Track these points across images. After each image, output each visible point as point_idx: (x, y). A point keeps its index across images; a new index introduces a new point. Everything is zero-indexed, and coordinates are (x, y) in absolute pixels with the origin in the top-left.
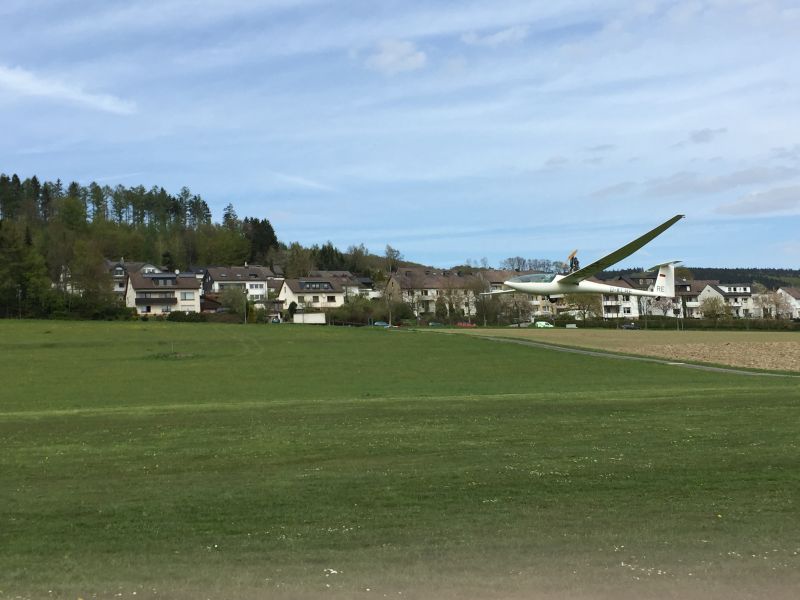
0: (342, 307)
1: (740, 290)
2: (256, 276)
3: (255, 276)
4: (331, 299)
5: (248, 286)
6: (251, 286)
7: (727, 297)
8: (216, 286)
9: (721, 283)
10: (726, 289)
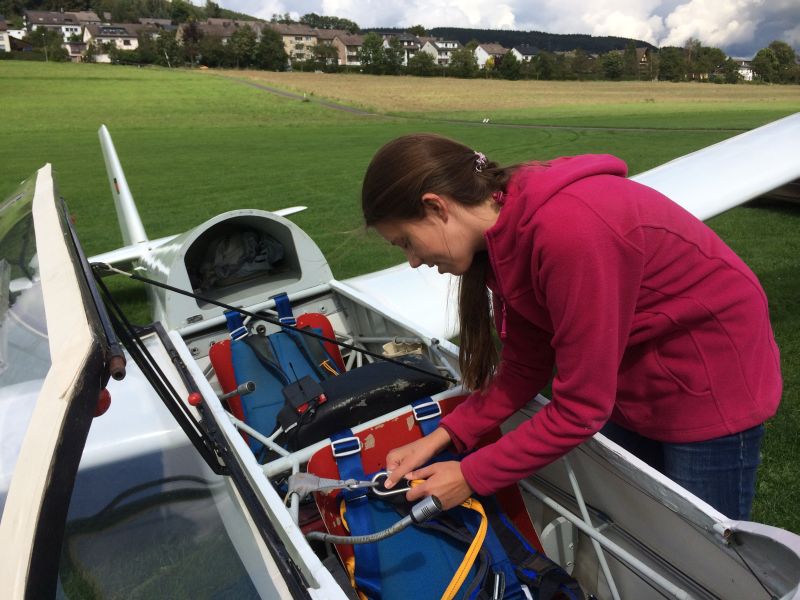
0: (136, 50)
1: (450, 46)
2: (71, 20)
3: (69, 21)
4: (127, 43)
5: (64, 28)
6: (67, 30)
7: (440, 51)
8: (34, 28)
9: (438, 40)
10: (440, 45)
